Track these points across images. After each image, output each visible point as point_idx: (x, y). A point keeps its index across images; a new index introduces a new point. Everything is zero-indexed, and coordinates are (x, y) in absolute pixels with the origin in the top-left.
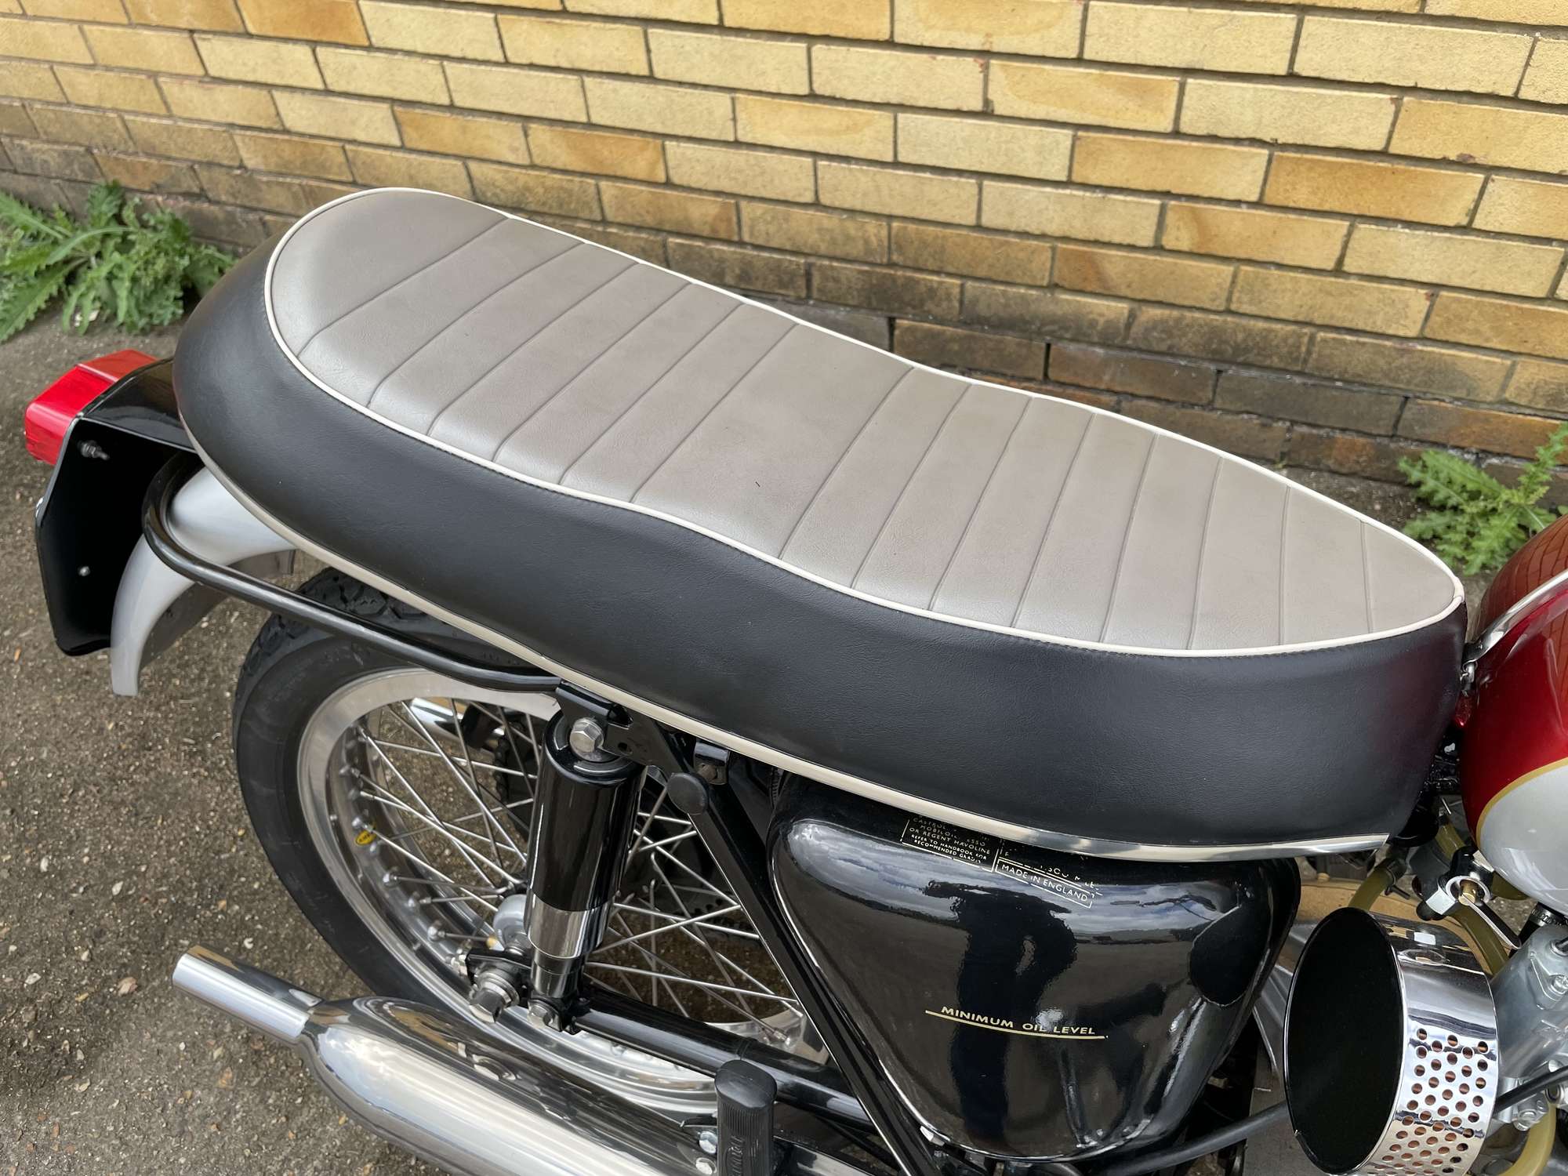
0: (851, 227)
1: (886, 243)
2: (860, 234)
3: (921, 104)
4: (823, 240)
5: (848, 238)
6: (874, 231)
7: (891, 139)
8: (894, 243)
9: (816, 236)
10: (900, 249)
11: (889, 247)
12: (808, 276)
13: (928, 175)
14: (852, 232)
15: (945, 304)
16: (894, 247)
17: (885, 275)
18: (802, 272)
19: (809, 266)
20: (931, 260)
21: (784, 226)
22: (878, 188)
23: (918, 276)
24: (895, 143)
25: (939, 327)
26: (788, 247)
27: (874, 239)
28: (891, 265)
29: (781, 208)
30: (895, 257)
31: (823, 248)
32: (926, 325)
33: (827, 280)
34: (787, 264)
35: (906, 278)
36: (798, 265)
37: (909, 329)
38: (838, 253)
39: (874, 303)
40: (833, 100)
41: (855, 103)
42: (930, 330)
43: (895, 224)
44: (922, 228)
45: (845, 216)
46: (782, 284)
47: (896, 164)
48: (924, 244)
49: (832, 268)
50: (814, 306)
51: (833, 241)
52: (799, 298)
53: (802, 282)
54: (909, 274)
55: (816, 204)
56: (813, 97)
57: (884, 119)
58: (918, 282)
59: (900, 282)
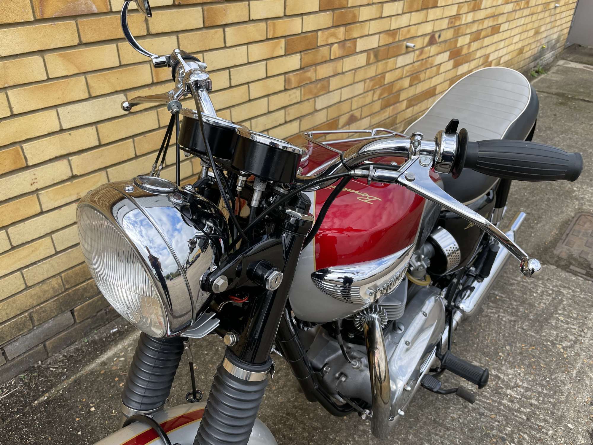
0: (45, 287)
1: (62, 284)
2: (50, 287)
3: (60, 227)
4: (34, 300)
5: (45, 292)
6: (55, 282)
7: (52, 245)
8: (65, 281)
9: (31, 300)
10: (67, 282)
11: (63, 285)
12: (31, 318)
13: (70, 250)
14: (47, 289)
15: (91, 291)
16: (65, 283)
17: (64, 296)
18: (28, 318)
19: (30, 314)
20: (81, 278)
21: (14, 306)
22: (52, 266)
23: (77, 287)
24: (54, 246)
25: (91, 300)
26: (19, 313)
27: (56, 286)
28: (66, 290)
29: (10, 300)
30: (67, 287)
31: (35, 303)
32: (87, 302)
33: (41, 314)
34: (20, 320)
35: (73, 291)
36: (25, 317)
37: (81, 308)
38: (42, 300)
39: (63, 309)
40: (23, 244)
41: (33, 241)
42: (88, 303)
43: (63, 275)
44: (73, 269)
45: (41, 285)
46: (20, 330)
47: (57, 253)
48: (77, 274)
49: (41, 307)
50: (37, 329)
51: (39, 297)
52: (30, 330)
53: (29, 323)
54: (74, 289)
55: (27, 288)
56: (13, 248)
57: (48, 240)
58: (78, 289)
59: (71, 295)
